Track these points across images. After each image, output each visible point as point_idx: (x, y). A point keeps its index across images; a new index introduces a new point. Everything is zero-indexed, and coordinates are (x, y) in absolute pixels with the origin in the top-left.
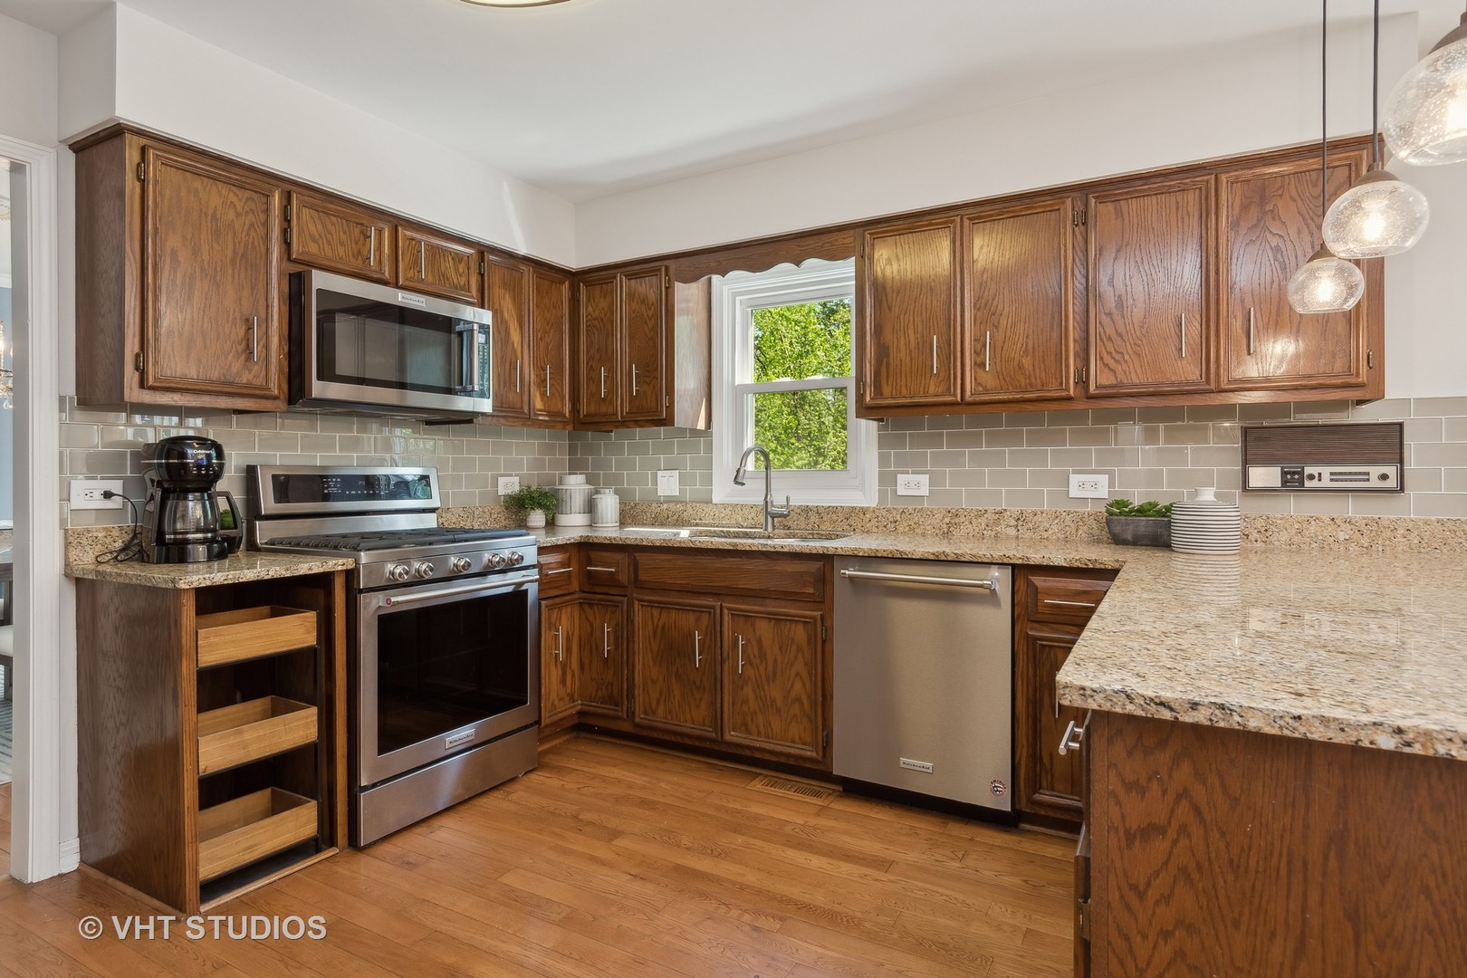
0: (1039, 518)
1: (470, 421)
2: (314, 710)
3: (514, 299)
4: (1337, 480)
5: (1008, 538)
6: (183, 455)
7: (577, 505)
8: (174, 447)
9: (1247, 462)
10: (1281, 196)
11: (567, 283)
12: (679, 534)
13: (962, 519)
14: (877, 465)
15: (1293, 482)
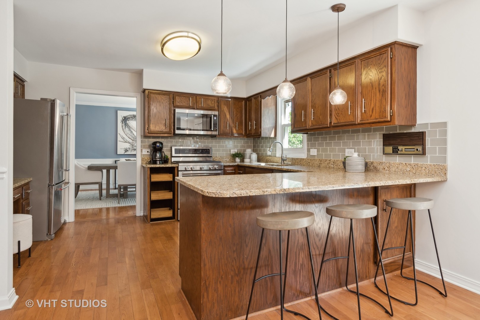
0: (338, 162)
1: (215, 137)
2: (172, 193)
3: (227, 107)
4: (406, 151)
5: (332, 168)
6: (156, 145)
7: (248, 157)
8: (155, 143)
9: (384, 145)
10: (372, 64)
11: (244, 101)
12: (261, 164)
13: (322, 162)
14: (307, 146)
15: (395, 151)
